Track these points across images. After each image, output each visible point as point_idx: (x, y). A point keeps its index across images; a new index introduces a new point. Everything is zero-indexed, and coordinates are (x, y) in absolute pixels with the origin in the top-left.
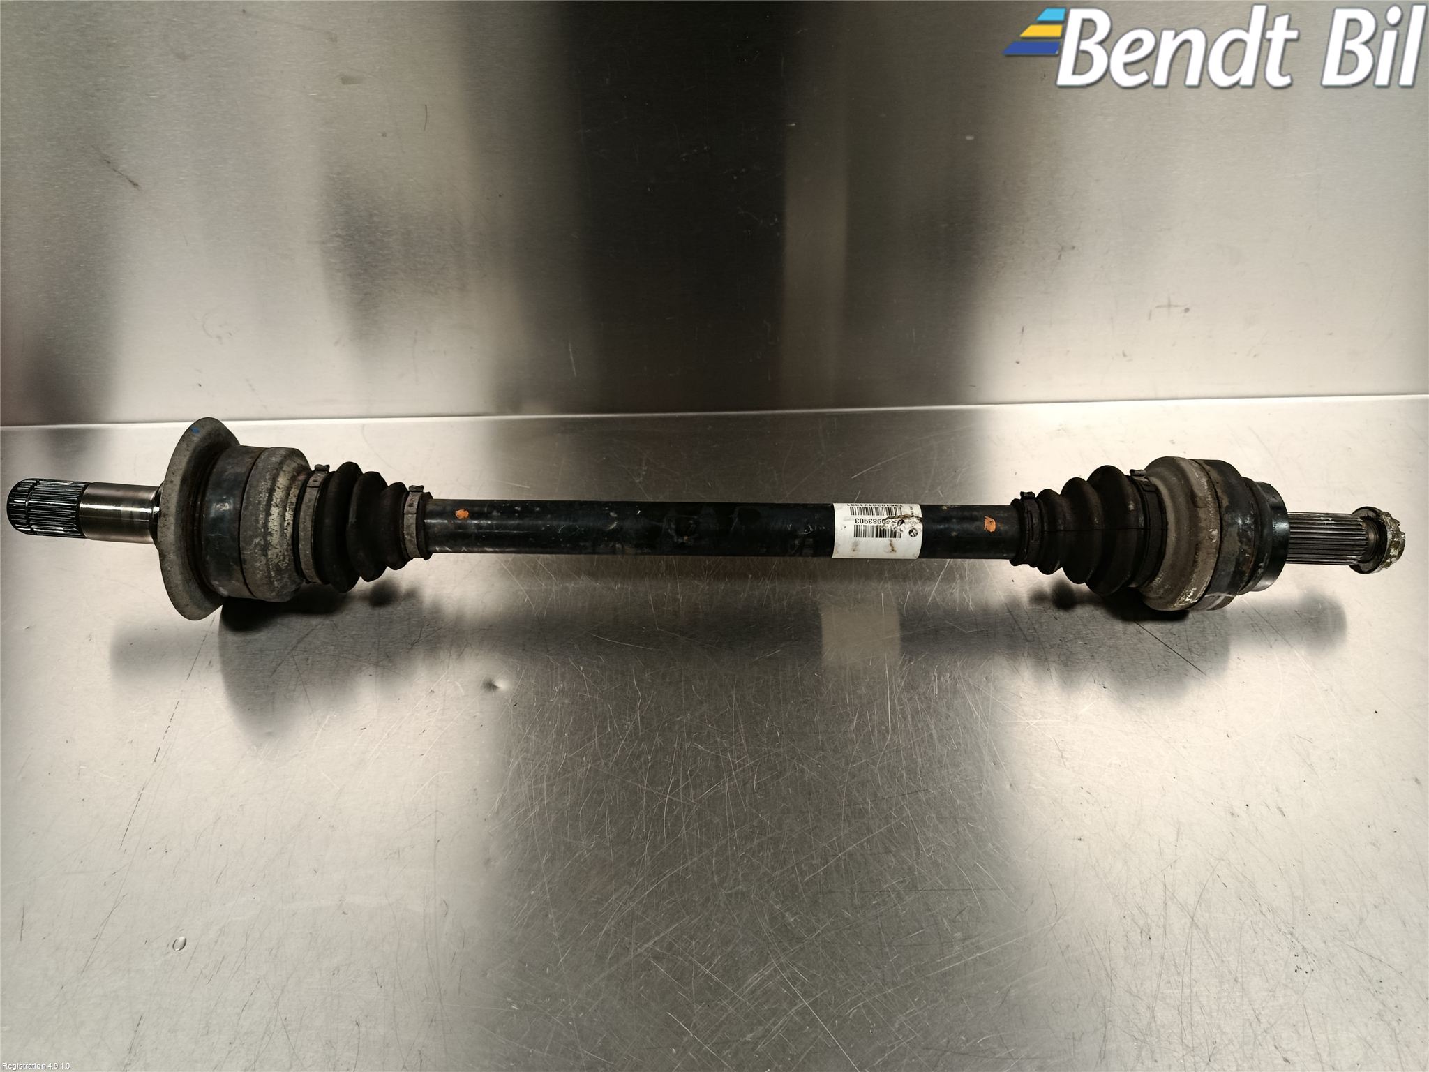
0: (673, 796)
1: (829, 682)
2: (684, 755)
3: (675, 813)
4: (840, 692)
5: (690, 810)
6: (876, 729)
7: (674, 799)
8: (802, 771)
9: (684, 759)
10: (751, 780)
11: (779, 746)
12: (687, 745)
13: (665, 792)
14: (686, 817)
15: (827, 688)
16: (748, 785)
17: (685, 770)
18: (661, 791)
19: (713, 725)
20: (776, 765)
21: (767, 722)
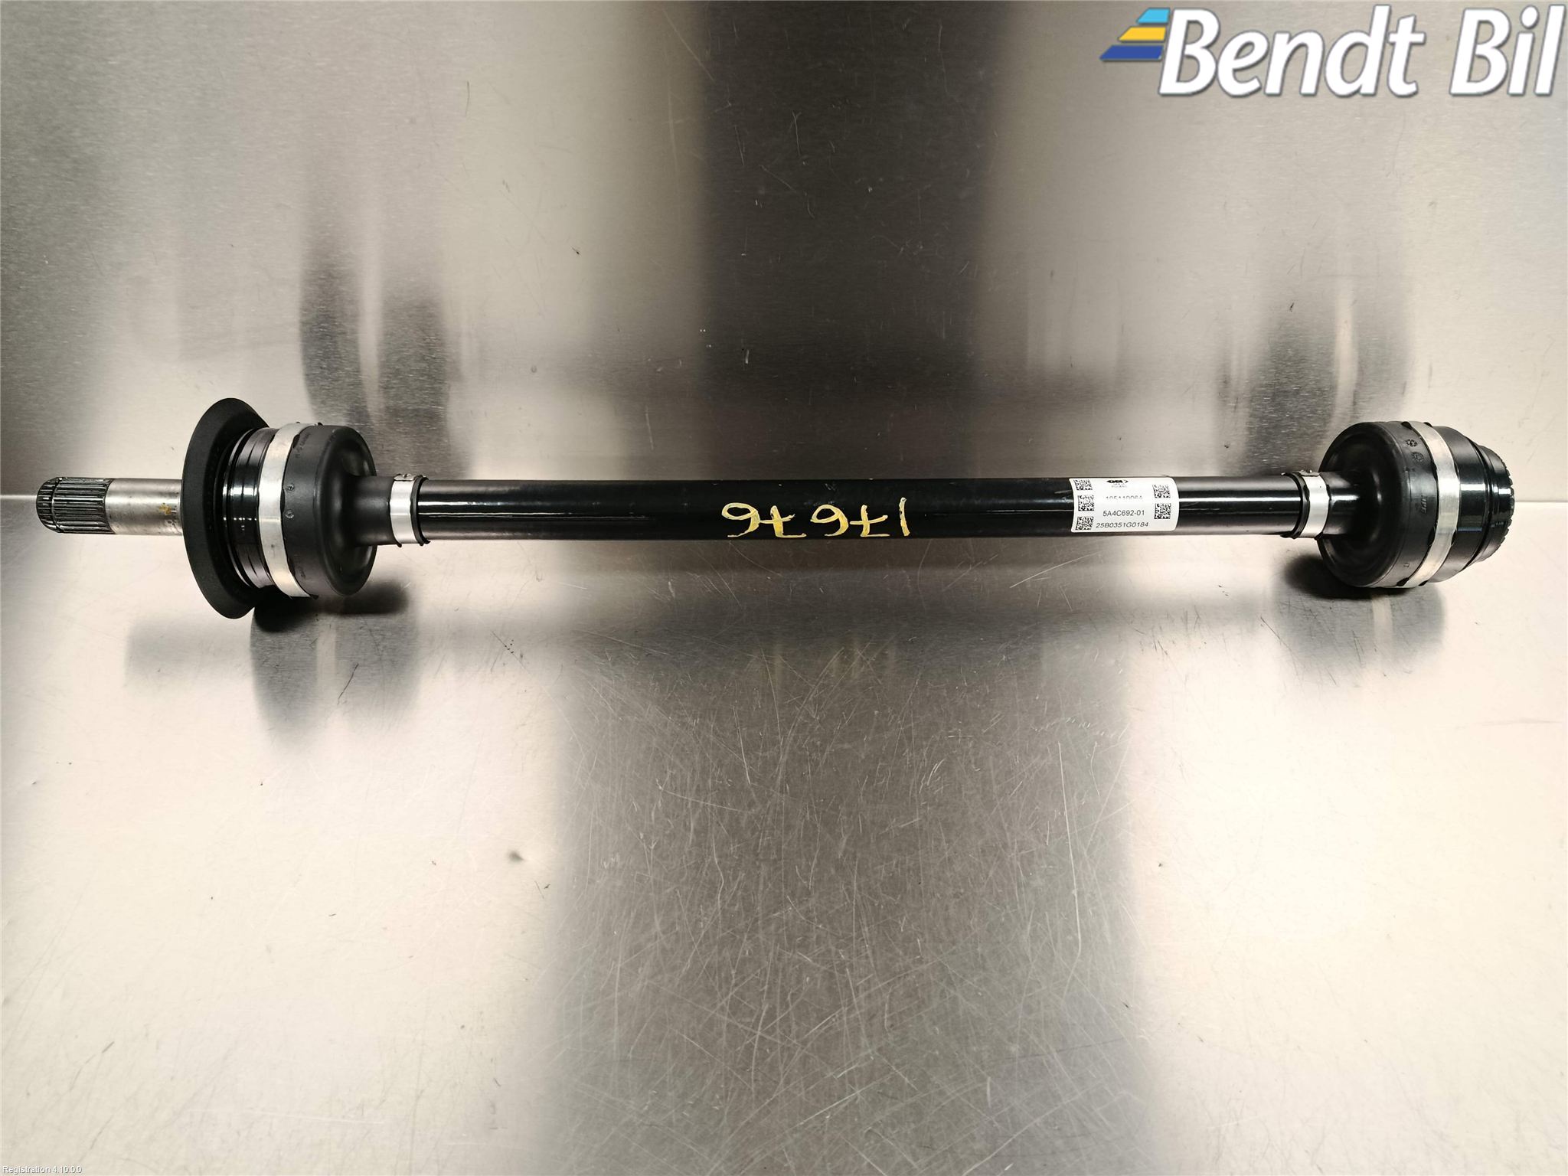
0: (767, 1032)
1: (989, 867)
2: (783, 969)
3: (769, 1060)
4: (1006, 881)
5: (791, 1057)
6: (1059, 940)
7: (769, 1038)
8: (954, 999)
9: (784, 976)
10: (880, 1013)
11: (920, 961)
12: (788, 955)
13: (755, 1027)
14: (786, 1065)
15: (987, 875)
16: (875, 1020)
17: (784, 994)
18: (748, 1024)
19: (825, 926)
20: (916, 990)
21: (902, 924)
